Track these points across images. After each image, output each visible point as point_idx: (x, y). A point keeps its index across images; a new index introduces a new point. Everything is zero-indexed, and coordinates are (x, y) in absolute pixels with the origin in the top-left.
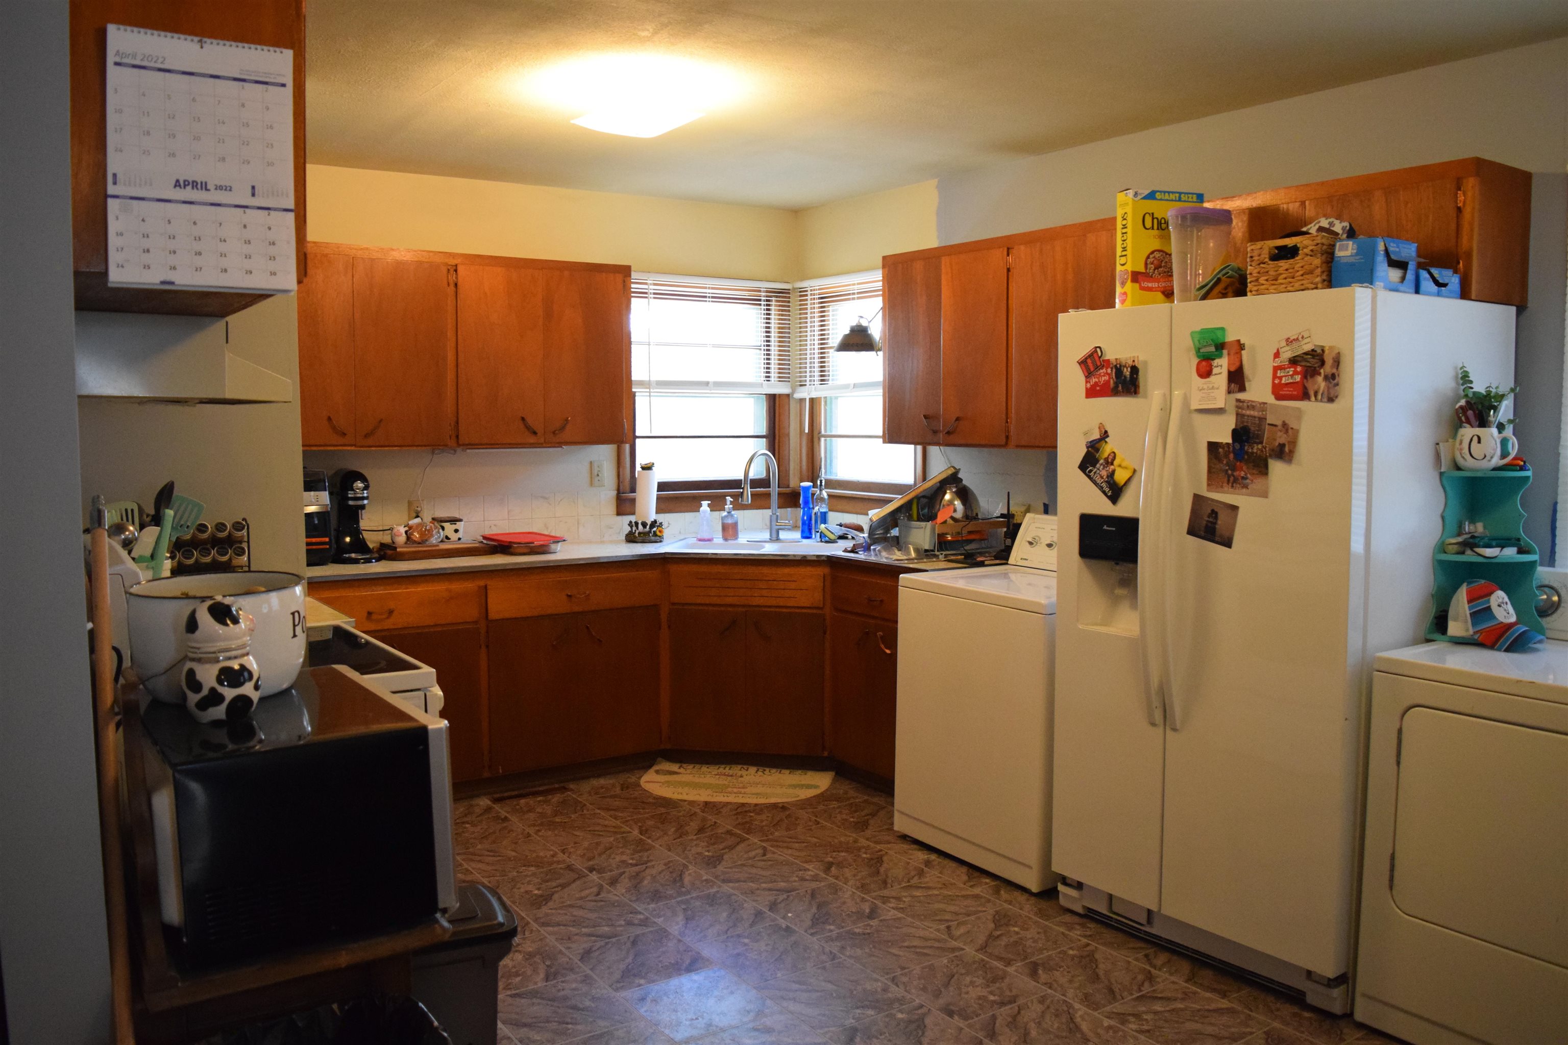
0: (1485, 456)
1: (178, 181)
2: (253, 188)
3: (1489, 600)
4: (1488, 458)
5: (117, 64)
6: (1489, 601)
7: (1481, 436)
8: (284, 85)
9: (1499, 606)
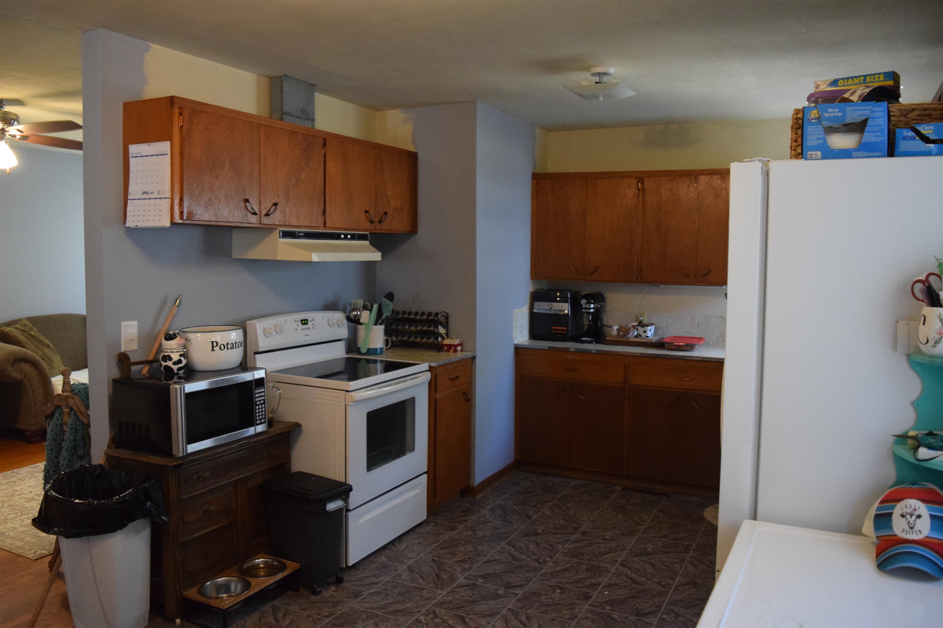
0: (928, 341)
1: (143, 192)
2: (159, 192)
3: (895, 506)
4: (931, 343)
5: (132, 157)
6: (893, 508)
7: (926, 315)
8: (167, 154)
9: (903, 516)
